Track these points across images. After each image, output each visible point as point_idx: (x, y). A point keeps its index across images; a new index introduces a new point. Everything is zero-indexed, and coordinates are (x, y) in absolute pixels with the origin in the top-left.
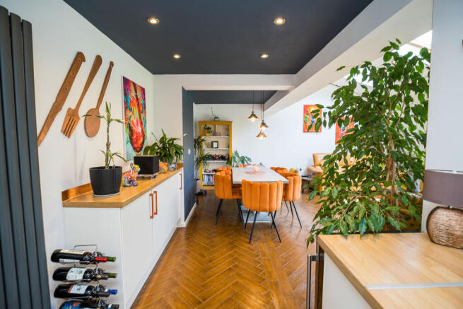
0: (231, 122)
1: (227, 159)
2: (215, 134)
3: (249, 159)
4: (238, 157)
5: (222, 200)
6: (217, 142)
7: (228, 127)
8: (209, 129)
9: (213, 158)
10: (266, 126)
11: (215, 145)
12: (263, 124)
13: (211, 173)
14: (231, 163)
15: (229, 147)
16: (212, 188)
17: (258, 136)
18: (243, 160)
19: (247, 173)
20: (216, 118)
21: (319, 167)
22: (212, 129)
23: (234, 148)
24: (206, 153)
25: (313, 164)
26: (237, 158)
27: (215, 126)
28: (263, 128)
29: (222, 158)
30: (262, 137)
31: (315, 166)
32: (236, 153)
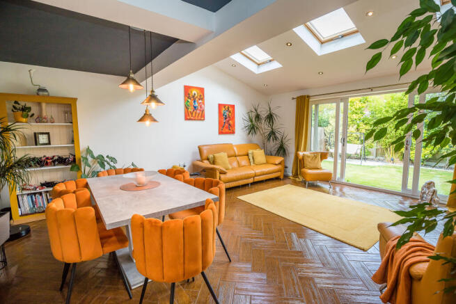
0: (75, 100)
1: (70, 162)
2: (40, 119)
3: (113, 160)
4: (93, 157)
5: (67, 265)
6: (48, 134)
7: (68, 107)
8: (25, 109)
9: (41, 162)
10: (158, 101)
11: (43, 139)
12: (153, 97)
13: (38, 190)
14: (79, 169)
15: (73, 142)
16: (41, 217)
17: (141, 120)
18: (101, 160)
19: (123, 188)
20: (40, 90)
21: (206, 162)
22: (34, 110)
23: (84, 142)
24: (19, 155)
25: (199, 158)
26: (90, 159)
27: (39, 104)
28: (153, 104)
29: (61, 161)
30: (148, 123)
31: (202, 161)
32: (89, 151)
